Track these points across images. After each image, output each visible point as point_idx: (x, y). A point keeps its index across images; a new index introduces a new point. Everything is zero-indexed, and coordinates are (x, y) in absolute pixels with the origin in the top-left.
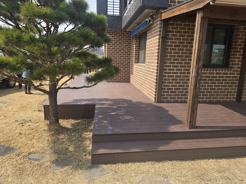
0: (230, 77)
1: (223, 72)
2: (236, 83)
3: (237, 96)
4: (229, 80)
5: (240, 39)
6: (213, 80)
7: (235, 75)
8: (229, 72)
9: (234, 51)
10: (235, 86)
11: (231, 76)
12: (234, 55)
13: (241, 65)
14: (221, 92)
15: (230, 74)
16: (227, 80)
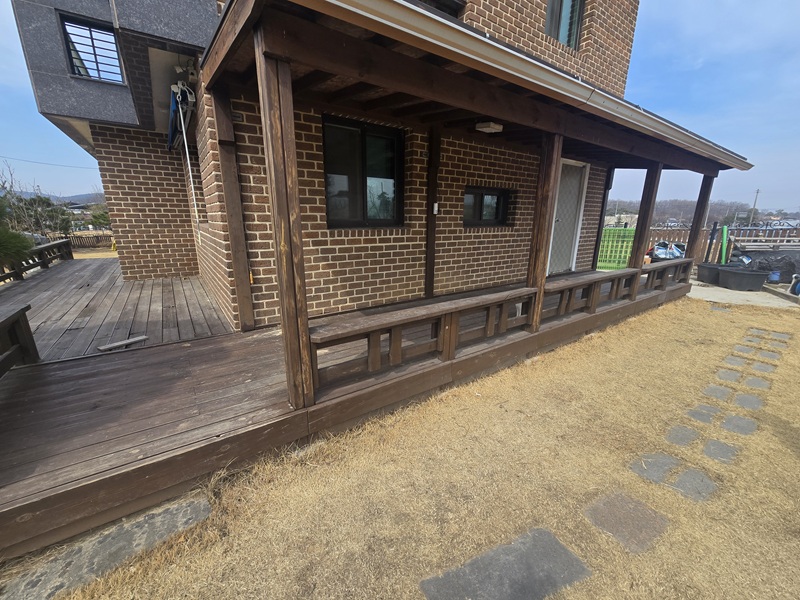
0: (407, 247)
1: (394, 236)
2: (420, 259)
3: (425, 284)
4: (408, 253)
5: (418, 161)
6: (375, 256)
7: (418, 242)
8: (405, 236)
9: (411, 190)
10: (420, 265)
11: (411, 243)
12: (410, 198)
13: (427, 219)
14: (394, 281)
15: (408, 240)
16: (402, 254)
